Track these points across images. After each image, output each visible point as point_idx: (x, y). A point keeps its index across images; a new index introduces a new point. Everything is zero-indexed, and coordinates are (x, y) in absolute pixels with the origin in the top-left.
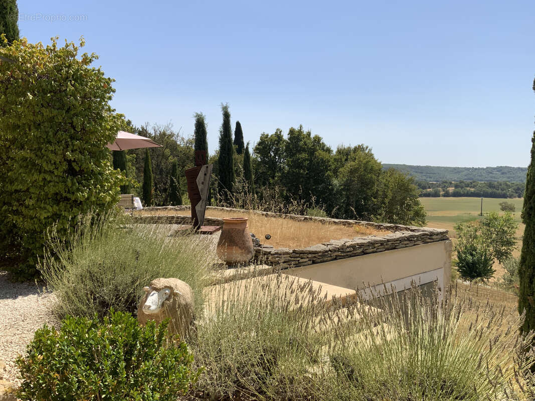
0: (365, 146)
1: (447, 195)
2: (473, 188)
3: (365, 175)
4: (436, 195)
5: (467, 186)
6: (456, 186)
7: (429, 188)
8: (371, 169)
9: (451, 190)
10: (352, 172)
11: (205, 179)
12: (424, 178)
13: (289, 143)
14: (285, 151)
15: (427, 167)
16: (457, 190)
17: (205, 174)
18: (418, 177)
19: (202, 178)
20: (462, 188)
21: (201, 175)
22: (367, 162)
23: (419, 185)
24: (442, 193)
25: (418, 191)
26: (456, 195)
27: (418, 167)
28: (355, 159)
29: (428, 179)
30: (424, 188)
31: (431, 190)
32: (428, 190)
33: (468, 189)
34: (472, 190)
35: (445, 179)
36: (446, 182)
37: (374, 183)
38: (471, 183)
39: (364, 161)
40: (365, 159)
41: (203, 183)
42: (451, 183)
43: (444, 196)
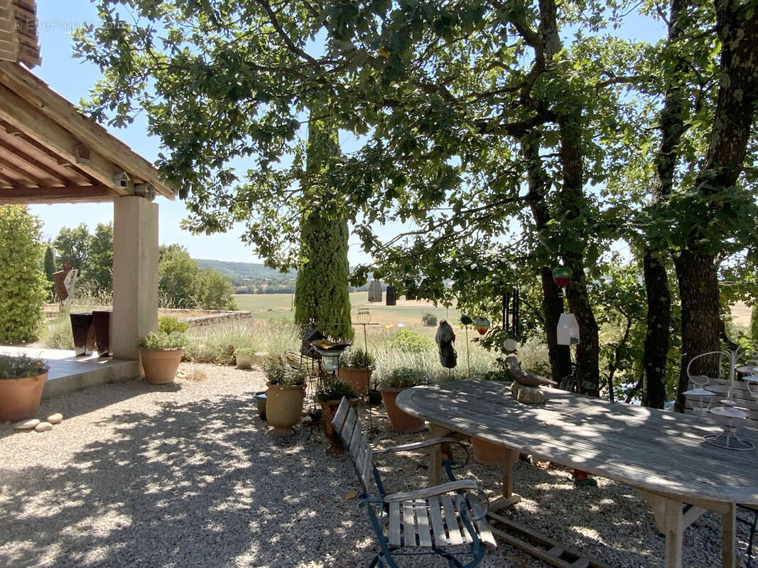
0: (180, 246)
1: (260, 292)
2: (285, 285)
3: (182, 274)
4: (250, 292)
5: (280, 283)
6: (269, 283)
7: (243, 285)
8: (188, 268)
9: (265, 287)
10: (169, 270)
11: (72, 281)
12: (238, 274)
13: (97, 240)
14: (91, 247)
15: (241, 264)
16: (270, 287)
17: (72, 277)
18: (232, 274)
19: (70, 280)
20: (275, 285)
21: (68, 278)
22: (184, 261)
23: (233, 282)
24: (256, 290)
25: (232, 288)
26: (269, 292)
27: (231, 264)
28: (171, 258)
29: (242, 276)
30: (238, 285)
31: (245, 287)
32: (242, 287)
33: (280, 285)
34: (284, 287)
35: (258, 276)
36: (260, 280)
37: (191, 281)
38: (283, 280)
39: (181, 261)
40: (180, 258)
41: (70, 284)
42: (264, 280)
43: (259, 293)
